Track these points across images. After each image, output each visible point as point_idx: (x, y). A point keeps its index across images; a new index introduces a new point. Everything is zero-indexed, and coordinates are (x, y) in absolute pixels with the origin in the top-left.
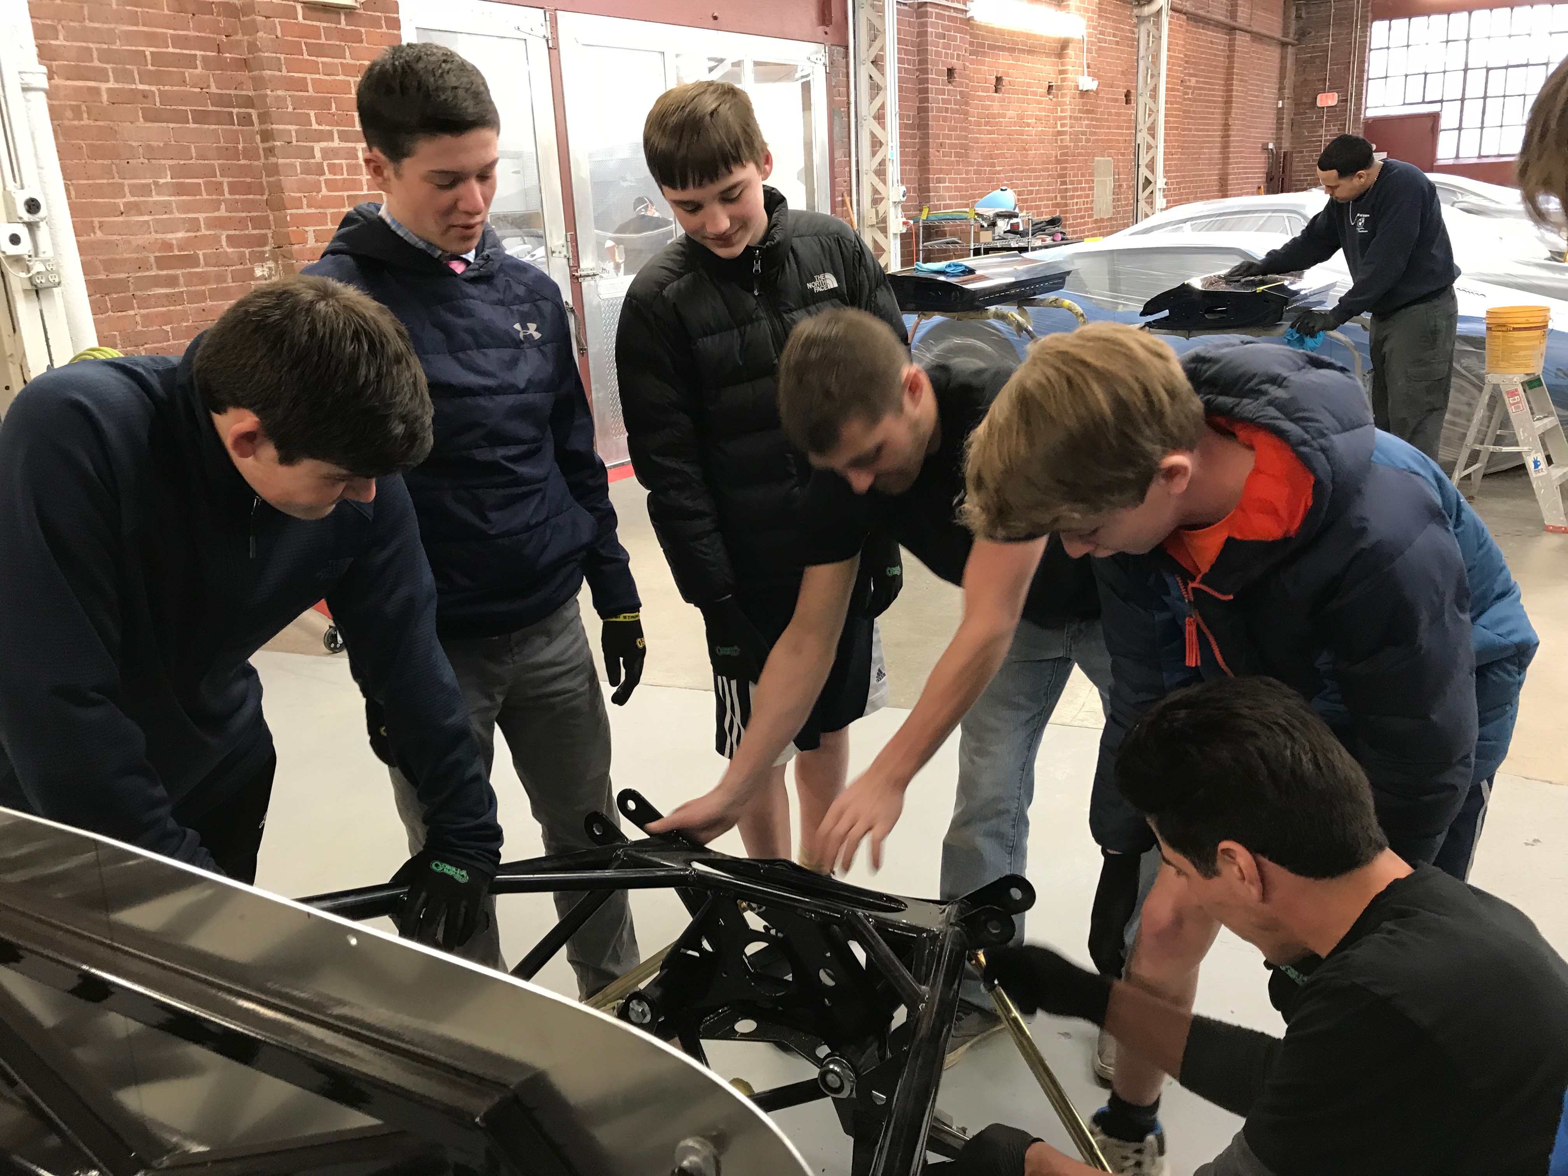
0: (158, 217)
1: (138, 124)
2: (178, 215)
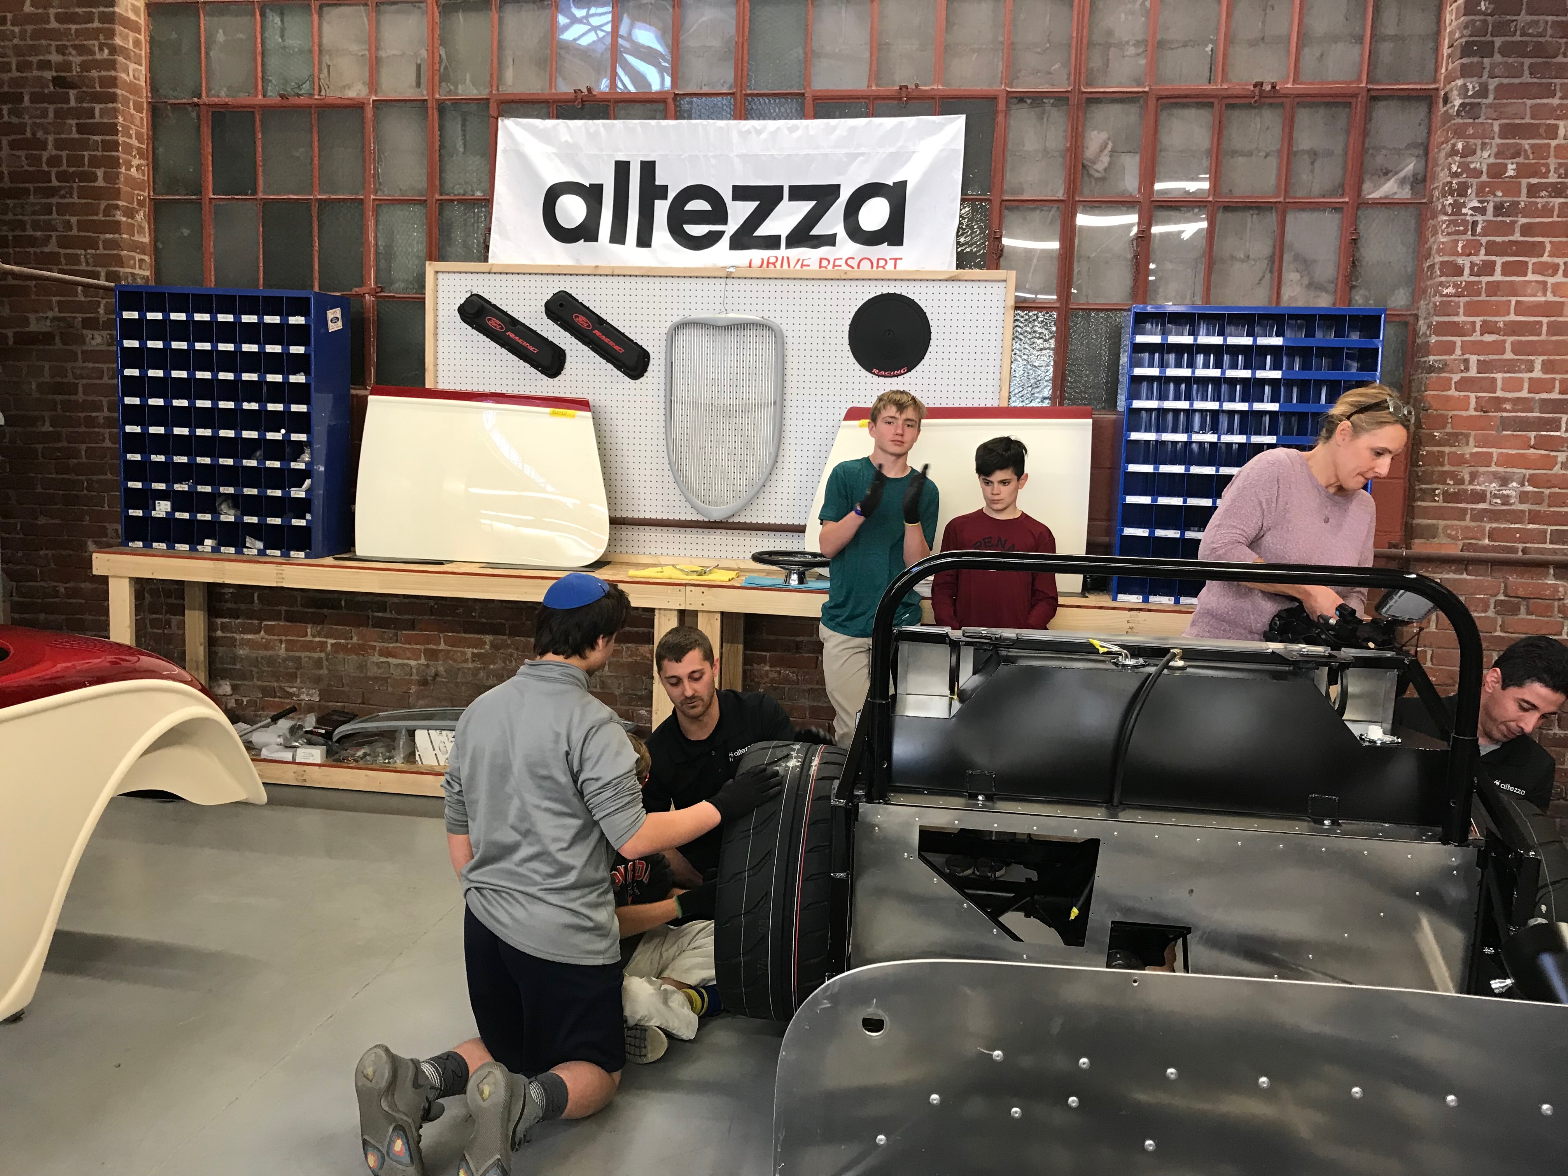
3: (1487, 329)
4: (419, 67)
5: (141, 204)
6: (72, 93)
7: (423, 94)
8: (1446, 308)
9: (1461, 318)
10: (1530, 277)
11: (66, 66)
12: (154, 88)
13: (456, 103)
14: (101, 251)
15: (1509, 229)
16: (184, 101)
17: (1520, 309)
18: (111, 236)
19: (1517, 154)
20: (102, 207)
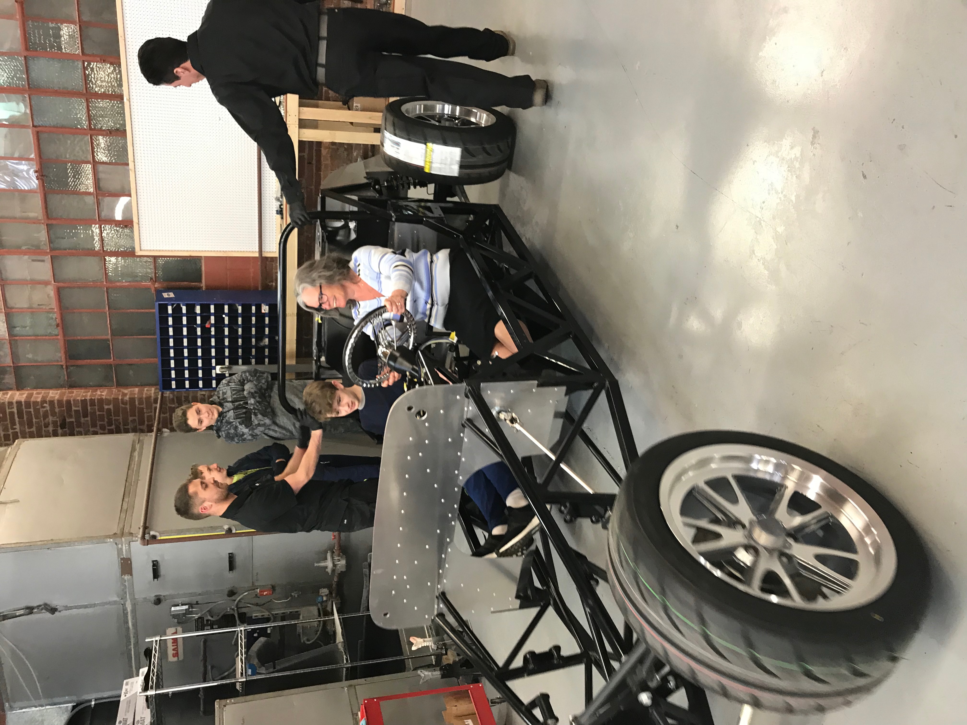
4: (33, 260)
5: (119, 391)
6: (68, 420)
7: (48, 258)
11: (55, 423)
12: (61, 386)
13: (50, 241)
14: (144, 406)
16: (65, 373)
18: (136, 401)
20: (123, 406)
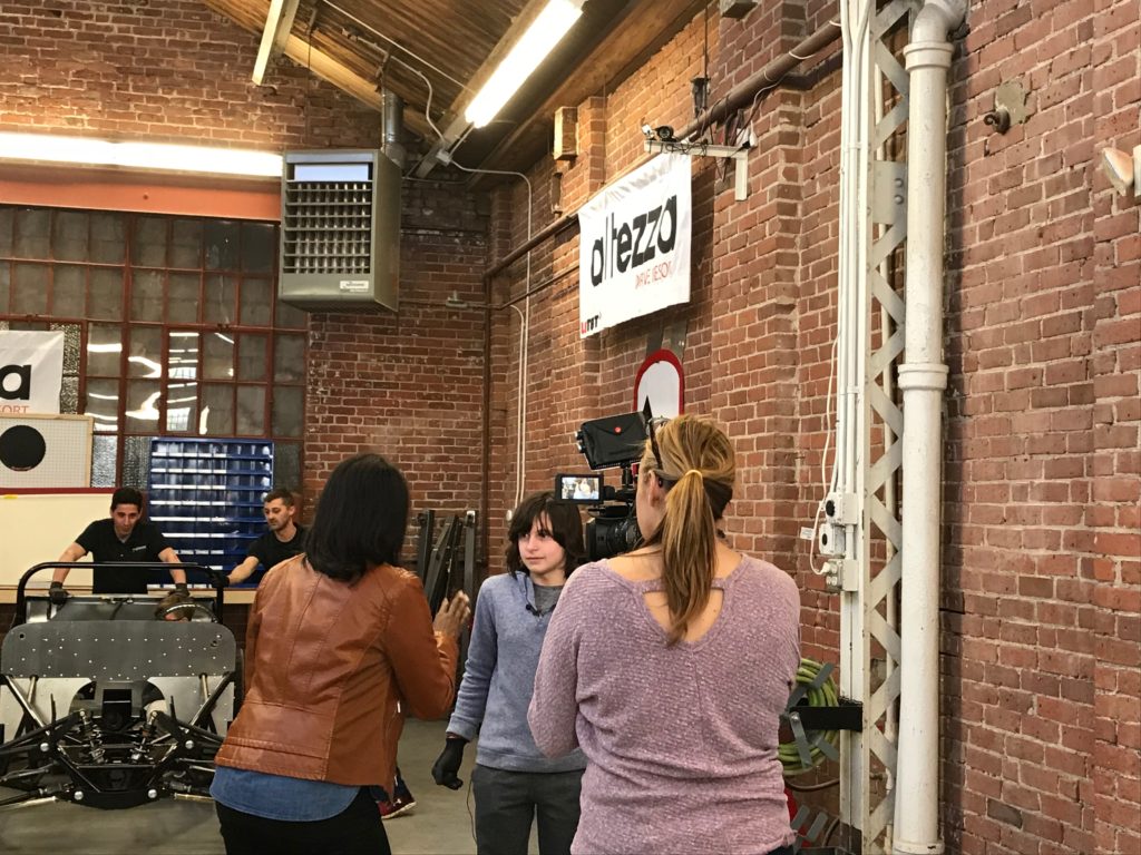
0: (1029, 527)
1: (1027, 412)
2: (1044, 527)
3: (332, 448)
8: (313, 438)
9: (319, 443)
10: (349, 424)
15: (338, 402)
17: (346, 439)
19: (339, 366)
